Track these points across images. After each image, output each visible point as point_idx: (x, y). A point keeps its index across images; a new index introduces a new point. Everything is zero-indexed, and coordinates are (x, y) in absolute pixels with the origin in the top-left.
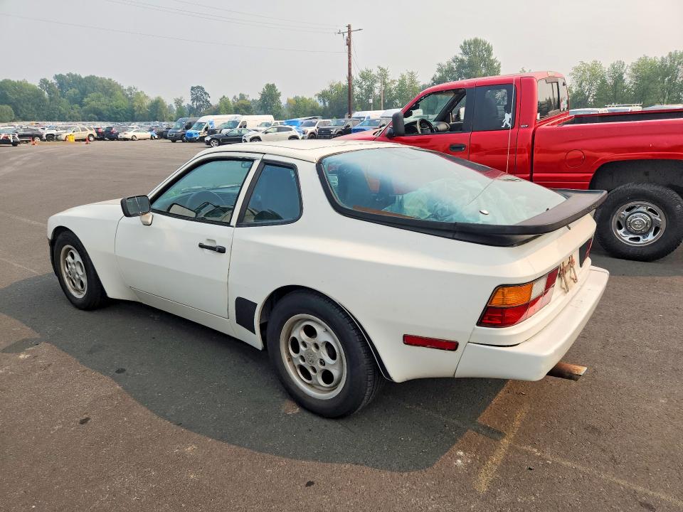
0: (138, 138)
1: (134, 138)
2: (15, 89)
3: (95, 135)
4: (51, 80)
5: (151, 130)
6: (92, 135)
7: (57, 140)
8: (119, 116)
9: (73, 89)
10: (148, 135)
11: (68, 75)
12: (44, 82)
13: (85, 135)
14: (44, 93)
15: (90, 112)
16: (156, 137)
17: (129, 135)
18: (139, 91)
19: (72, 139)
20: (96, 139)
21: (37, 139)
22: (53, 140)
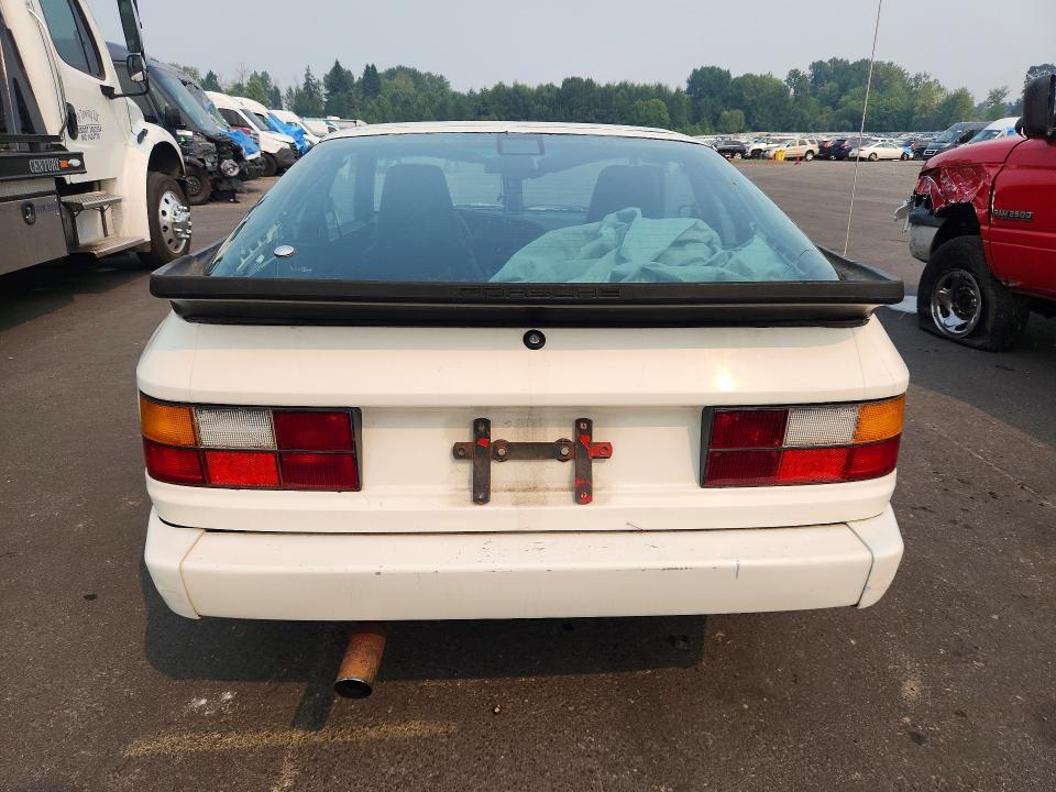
0: (880, 156)
1: (873, 157)
2: (755, 86)
3: (817, 151)
4: (806, 71)
5: (908, 144)
6: (811, 151)
7: (764, 157)
8: (885, 123)
9: (831, 83)
10: (899, 151)
11: (830, 61)
12: (794, 74)
13: (802, 150)
14: (789, 91)
15: (846, 117)
16: (911, 155)
17: (866, 151)
18: (931, 79)
19: (781, 158)
20: (815, 158)
21: (738, 156)
22: (758, 158)
